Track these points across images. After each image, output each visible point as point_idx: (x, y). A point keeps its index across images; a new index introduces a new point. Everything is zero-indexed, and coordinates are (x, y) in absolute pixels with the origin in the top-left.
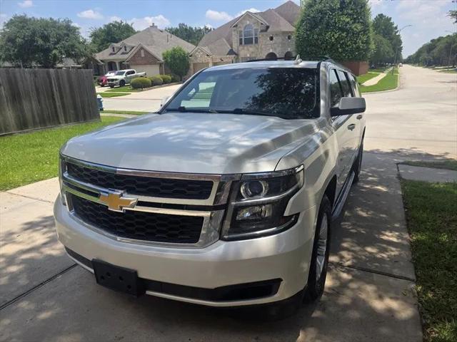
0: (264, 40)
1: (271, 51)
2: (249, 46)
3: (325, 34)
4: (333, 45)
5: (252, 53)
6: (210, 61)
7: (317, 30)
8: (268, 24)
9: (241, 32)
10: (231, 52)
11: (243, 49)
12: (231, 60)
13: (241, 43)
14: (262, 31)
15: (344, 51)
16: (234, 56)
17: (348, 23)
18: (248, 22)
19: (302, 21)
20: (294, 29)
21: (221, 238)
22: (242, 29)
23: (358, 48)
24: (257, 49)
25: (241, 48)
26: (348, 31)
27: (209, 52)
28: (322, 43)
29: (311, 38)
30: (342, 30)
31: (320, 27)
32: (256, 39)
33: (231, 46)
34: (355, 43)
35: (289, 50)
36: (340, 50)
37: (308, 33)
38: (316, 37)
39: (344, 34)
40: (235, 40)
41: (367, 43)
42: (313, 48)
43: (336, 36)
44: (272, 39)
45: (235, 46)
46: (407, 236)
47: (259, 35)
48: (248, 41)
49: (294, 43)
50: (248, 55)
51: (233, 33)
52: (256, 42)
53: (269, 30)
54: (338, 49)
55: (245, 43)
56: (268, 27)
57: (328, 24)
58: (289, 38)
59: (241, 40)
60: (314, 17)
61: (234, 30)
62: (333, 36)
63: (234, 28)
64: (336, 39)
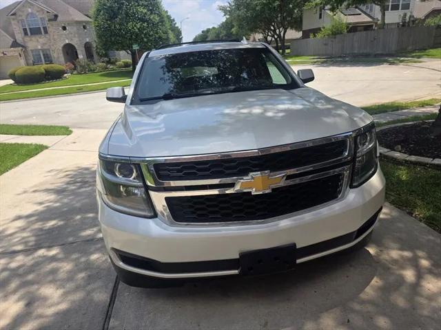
0: (54, 29)
1: (67, 42)
2: (37, 37)
3: (127, 24)
4: (137, 35)
5: (44, 44)
7: (118, 20)
8: (55, 13)
9: (22, 21)
10: (15, 44)
11: (31, 40)
12: (17, 54)
13: (26, 34)
14: (49, 20)
15: (149, 41)
16: (20, 48)
17: (146, 13)
18: (30, 10)
19: (99, 11)
20: (89, 19)
22: (24, 18)
23: (160, 37)
24: (50, 40)
25: (27, 39)
26: (147, 21)
28: (126, 33)
29: (113, 28)
30: (143, 20)
31: (120, 17)
32: (45, 29)
33: (13, 36)
34: (157, 33)
35: (88, 40)
36: (145, 40)
37: (109, 22)
39: (145, 25)
40: (17, 30)
41: (166, 33)
42: (118, 38)
43: (138, 26)
44: (64, 28)
45: (19, 37)
47: (48, 25)
48: (35, 32)
49: (93, 33)
50: (39, 47)
51: (13, 22)
52: (46, 32)
53: (59, 19)
54: (142, 38)
55: (31, 34)
56: (56, 16)
57: (127, 14)
58: (84, 27)
59: (25, 30)
60: (110, 7)
61: (14, 19)
62: (135, 26)
63: (13, 17)
64: (138, 29)
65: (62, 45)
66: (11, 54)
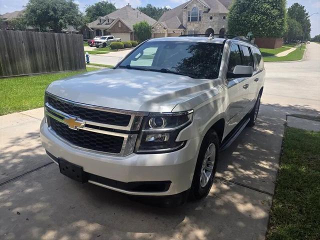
0: (205, 18)
1: (210, 27)
2: (195, 22)
3: (251, 16)
4: (256, 25)
5: (196, 28)
6: (166, 32)
7: (245, 13)
8: (209, 7)
9: (189, 12)
10: (181, 27)
11: (190, 24)
12: (180, 33)
13: (189, 21)
14: (205, 12)
15: (264, 30)
16: (183, 29)
17: (268, 9)
18: (195, 6)
19: (235, 6)
20: (227, 12)
21: (135, 152)
22: (191, 10)
23: (275, 28)
24: (200, 25)
25: (188, 24)
26: (268, 15)
27: (166, 26)
28: (248, 23)
29: (239, 19)
30: (264, 14)
31: (247, 11)
32: (200, 17)
33: (182, 22)
34: (273, 24)
35: (223, 27)
36: (261, 29)
37: (238, 15)
38: (243, 18)
39: (265, 17)
40: (185, 17)
41: (282, 24)
42: (241, 26)
43: (259, 18)
44: (211, 18)
45: (185, 22)
46: (277, 165)
47: (203, 15)
48: (194, 19)
49: (227, 22)
50: (193, 30)
51: (184, 13)
52: (200, 20)
54: (259, 28)
55: (192, 21)
56: (209, 10)
57: (253, 9)
58: (224, 18)
59: (189, 18)
60: (243, 4)
61: (185, 11)
62: (257, 18)
63: (185, 9)
64: (258, 21)
65: (207, 29)
66: (177, 32)
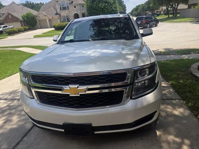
0: (72, 8)
1: (76, 13)
2: (65, 10)
3: (99, 4)
4: (103, 9)
5: (67, 14)
6: (47, 18)
7: (95, 3)
9: (60, 4)
10: (57, 14)
11: (62, 12)
12: (57, 18)
13: (61, 9)
14: (70, 4)
16: (58, 15)
20: (84, 3)
21: (131, 99)
22: (61, 3)
23: (113, 10)
24: (69, 12)
25: (61, 11)
27: (46, 14)
28: (98, 8)
29: (93, 6)
30: (106, 2)
31: (96, 1)
32: (68, 7)
33: (56, 10)
34: (112, 8)
35: (84, 12)
36: (106, 11)
37: (92, 4)
38: (95, 6)
39: (107, 4)
40: (58, 8)
41: (116, 8)
42: (95, 11)
43: (104, 5)
44: (75, 7)
45: (58, 11)
48: (64, 8)
49: (86, 9)
50: (65, 15)
51: (56, 5)
52: (68, 9)
53: (73, 3)
55: (63, 9)
56: (72, 2)
58: (83, 6)
59: (61, 8)
61: (57, 3)
62: (102, 5)
63: (56, 2)
65: (74, 14)
66: (55, 18)
